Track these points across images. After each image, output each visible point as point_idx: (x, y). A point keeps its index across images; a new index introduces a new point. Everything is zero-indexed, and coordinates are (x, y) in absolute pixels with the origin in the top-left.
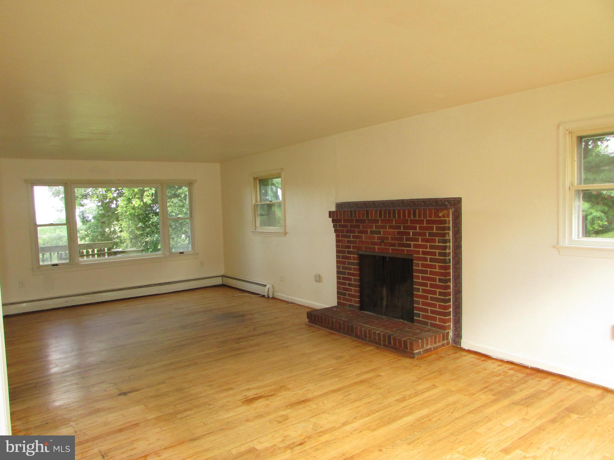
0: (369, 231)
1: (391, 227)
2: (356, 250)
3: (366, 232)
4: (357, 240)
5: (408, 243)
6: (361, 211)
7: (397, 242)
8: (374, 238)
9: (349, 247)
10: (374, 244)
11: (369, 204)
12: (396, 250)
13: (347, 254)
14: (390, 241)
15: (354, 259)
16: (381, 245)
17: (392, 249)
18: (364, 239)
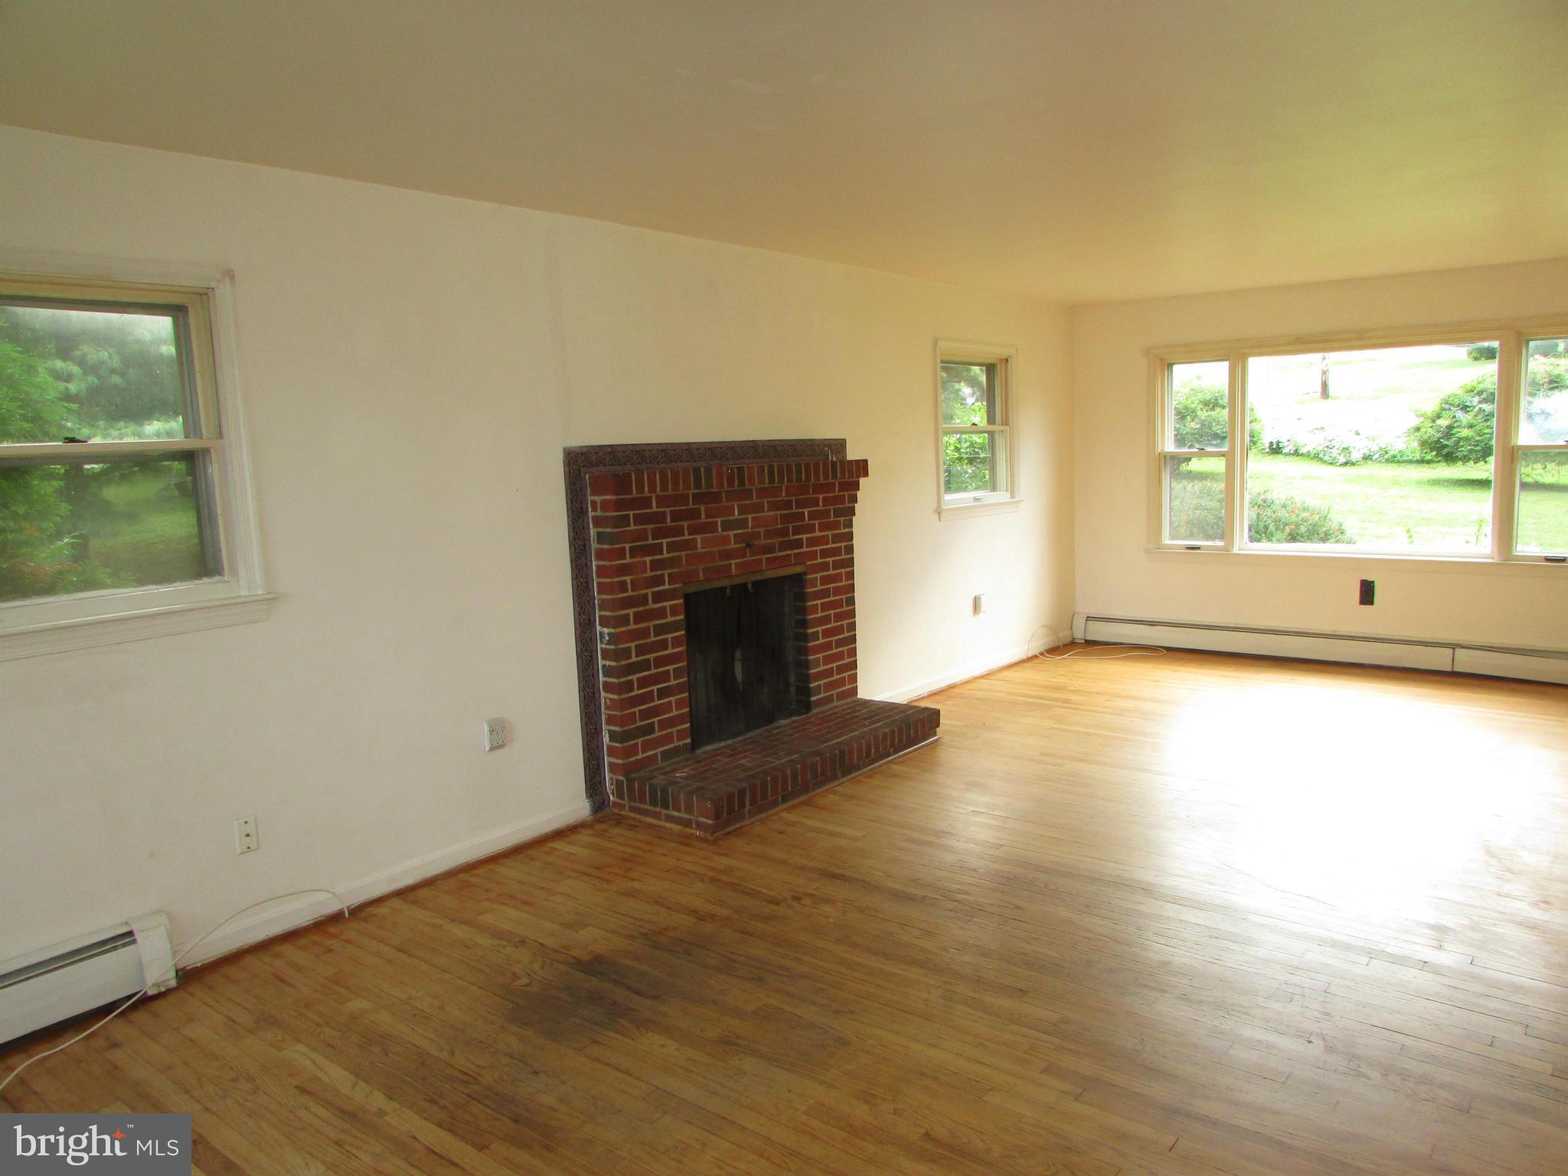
0: (719, 523)
1: (774, 506)
2: (680, 585)
3: (712, 528)
4: (683, 554)
5: (797, 539)
6: (724, 468)
7: (776, 541)
8: (727, 540)
9: (659, 580)
10: (728, 555)
11: (675, 450)
12: (774, 559)
13: (654, 602)
14: (762, 542)
15: (674, 613)
16: (744, 556)
17: (768, 559)
18: (702, 548)
